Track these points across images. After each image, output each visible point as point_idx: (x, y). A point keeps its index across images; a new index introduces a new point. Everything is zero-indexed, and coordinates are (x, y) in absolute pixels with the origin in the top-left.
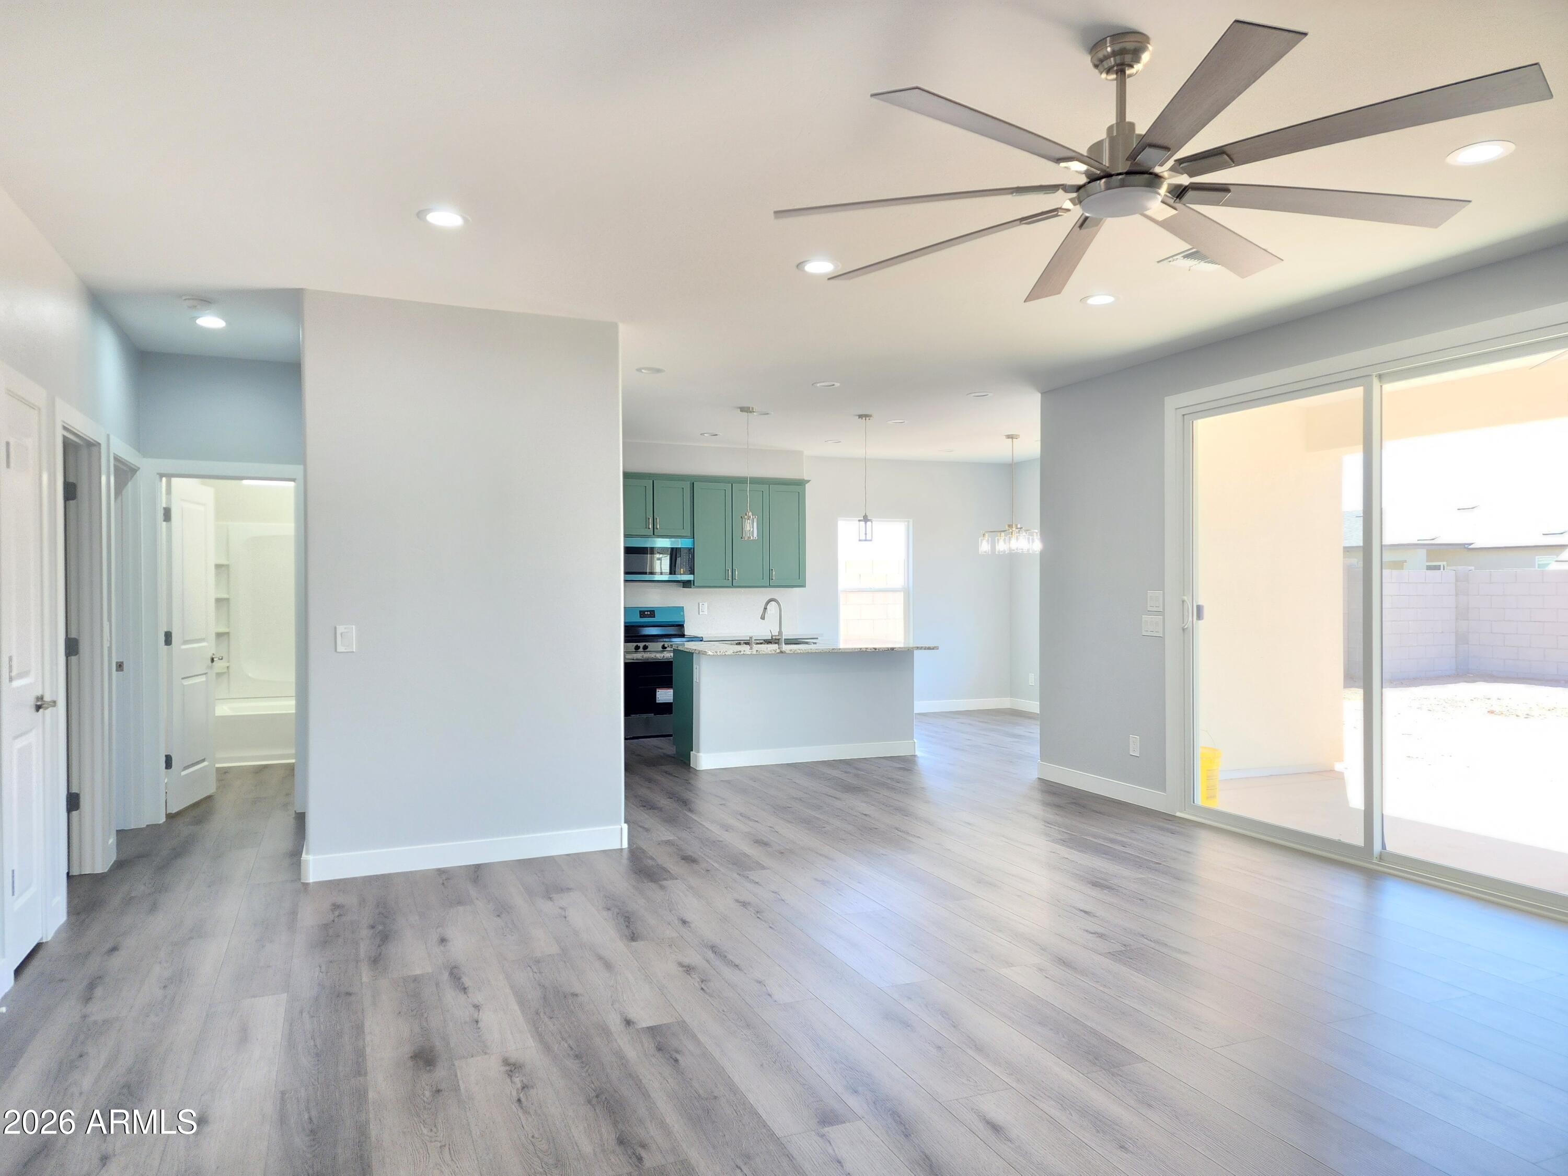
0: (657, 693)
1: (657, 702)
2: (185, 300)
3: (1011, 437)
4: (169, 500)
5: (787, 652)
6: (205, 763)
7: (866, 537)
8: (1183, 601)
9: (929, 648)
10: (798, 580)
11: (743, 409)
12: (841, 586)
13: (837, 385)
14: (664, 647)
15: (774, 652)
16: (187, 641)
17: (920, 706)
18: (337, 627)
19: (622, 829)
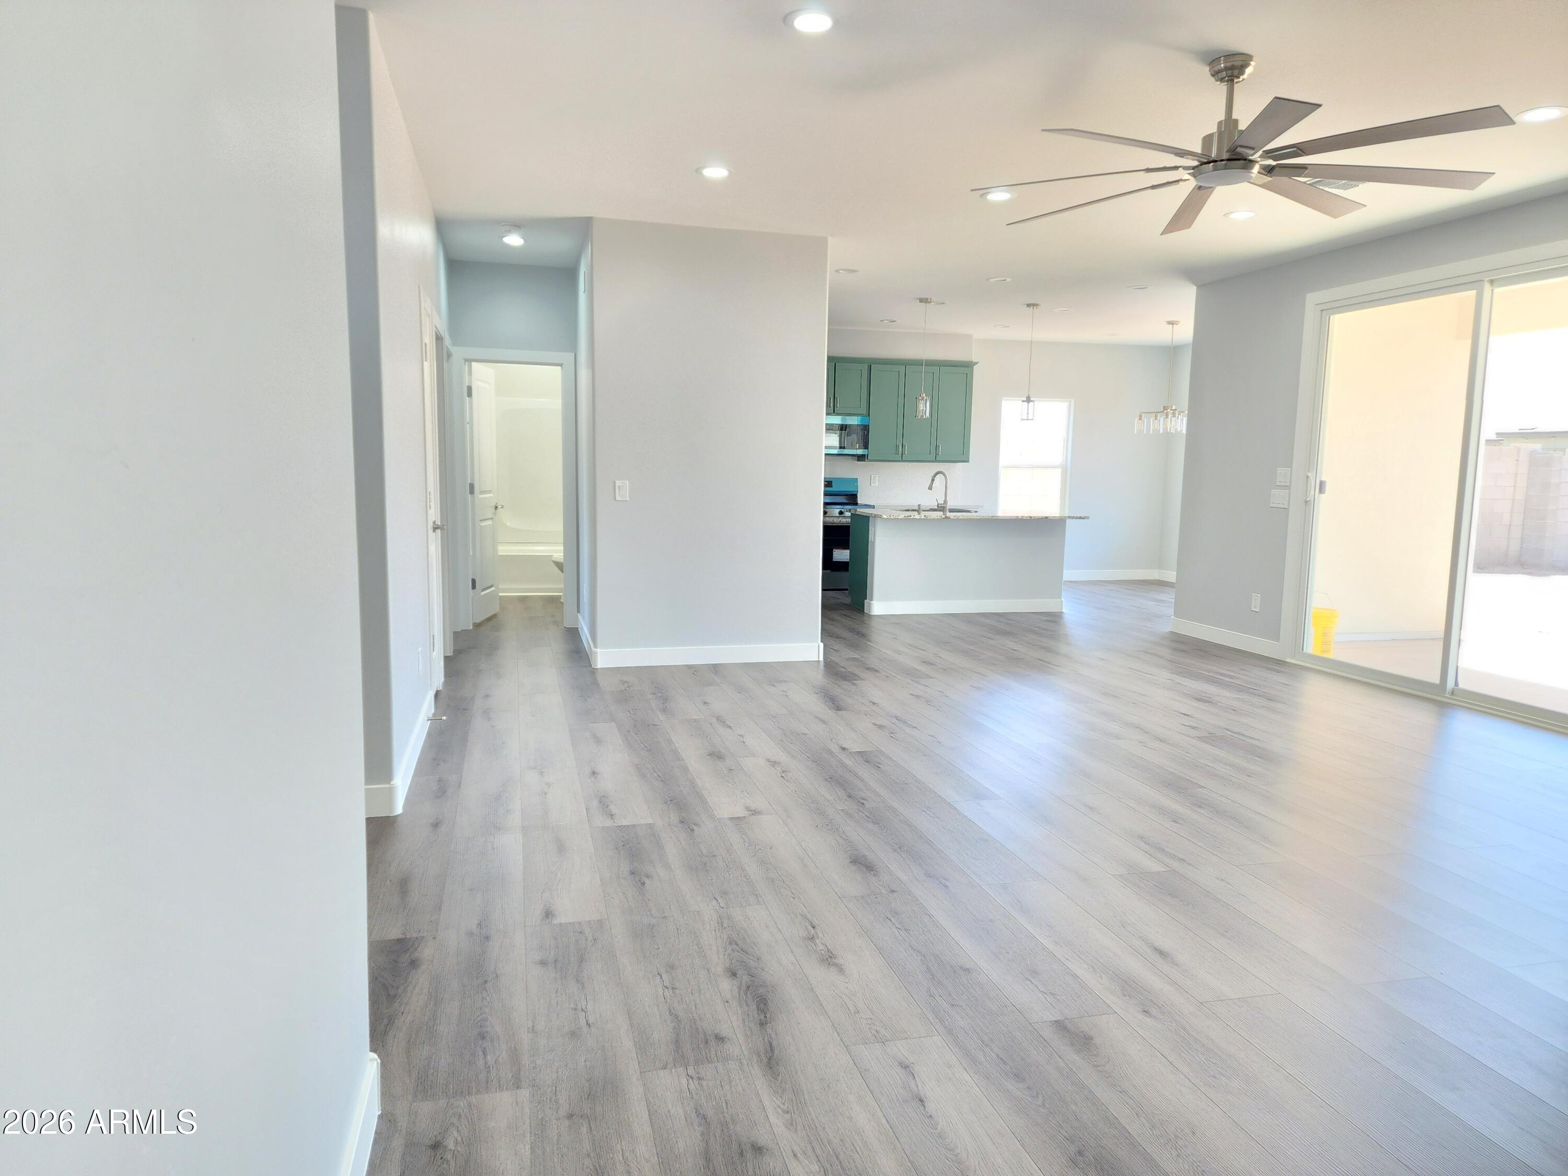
0: (834, 553)
1: (834, 560)
2: (502, 225)
3: (1171, 323)
4: (470, 381)
5: (952, 518)
6: (493, 588)
7: (1028, 416)
8: (1308, 477)
9: (1080, 518)
10: (963, 457)
11: (921, 300)
12: (1002, 463)
13: (1009, 280)
14: (841, 513)
15: (939, 517)
16: (484, 491)
17: (1069, 574)
18: (616, 481)
19: (819, 646)
